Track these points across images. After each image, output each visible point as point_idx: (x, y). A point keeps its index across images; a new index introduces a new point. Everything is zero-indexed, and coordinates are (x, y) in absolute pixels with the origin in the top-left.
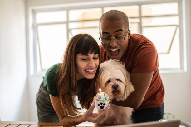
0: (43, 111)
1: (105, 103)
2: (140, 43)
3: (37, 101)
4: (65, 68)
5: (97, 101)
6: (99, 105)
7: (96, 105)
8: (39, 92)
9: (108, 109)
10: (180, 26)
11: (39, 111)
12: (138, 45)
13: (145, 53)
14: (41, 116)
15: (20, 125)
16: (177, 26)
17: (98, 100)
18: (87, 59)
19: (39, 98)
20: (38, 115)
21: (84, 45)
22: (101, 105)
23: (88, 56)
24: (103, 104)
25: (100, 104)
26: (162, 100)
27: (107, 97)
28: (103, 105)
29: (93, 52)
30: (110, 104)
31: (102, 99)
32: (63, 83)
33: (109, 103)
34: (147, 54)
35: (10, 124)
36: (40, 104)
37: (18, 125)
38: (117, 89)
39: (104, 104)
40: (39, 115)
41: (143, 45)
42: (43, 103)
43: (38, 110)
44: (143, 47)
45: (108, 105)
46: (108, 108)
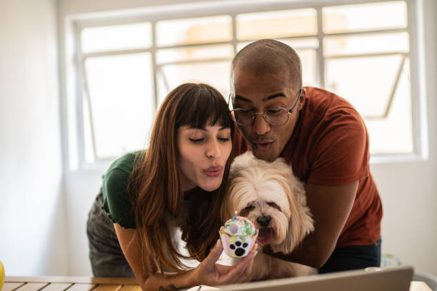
0: (103, 252)
1: (246, 242)
2: (327, 113)
3: (90, 229)
4: (152, 162)
5: (227, 236)
6: (232, 247)
7: (226, 246)
8: (94, 210)
9: (255, 255)
10: (411, 55)
11: (95, 251)
12: (322, 119)
13: (340, 140)
14: (98, 262)
15: (49, 283)
16: (405, 55)
17: (229, 235)
18: (203, 139)
19: (93, 223)
20: (92, 259)
21: (195, 103)
22: (237, 247)
23: (205, 130)
24: (242, 243)
25: (234, 243)
26: (378, 230)
27: (251, 226)
28: (241, 247)
29: (218, 122)
30: (257, 245)
31: (239, 233)
32: (149, 197)
33: (256, 242)
34: (343, 141)
35: (26, 283)
36: (95, 238)
37: (45, 284)
38: (269, 227)
39: (245, 245)
40: (95, 260)
41: (335, 120)
42: (102, 236)
43: (91, 248)
44: (334, 124)
45: (254, 247)
46: (254, 253)
